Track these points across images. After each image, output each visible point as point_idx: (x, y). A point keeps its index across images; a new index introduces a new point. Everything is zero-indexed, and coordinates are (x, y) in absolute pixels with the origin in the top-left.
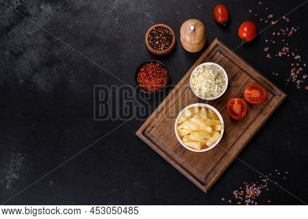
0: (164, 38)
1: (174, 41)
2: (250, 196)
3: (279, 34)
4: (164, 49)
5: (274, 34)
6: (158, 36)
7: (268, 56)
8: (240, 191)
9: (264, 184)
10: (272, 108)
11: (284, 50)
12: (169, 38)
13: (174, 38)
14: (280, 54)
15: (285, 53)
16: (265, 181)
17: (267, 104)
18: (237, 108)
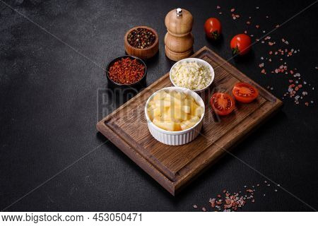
0: (146, 36)
1: (156, 41)
2: (229, 206)
3: (276, 53)
4: (144, 48)
5: (271, 53)
6: (139, 34)
7: (263, 71)
8: (217, 199)
9: (249, 194)
10: (264, 112)
11: (281, 67)
12: (152, 39)
13: (157, 39)
14: (277, 71)
15: (283, 70)
16: (250, 191)
17: (259, 108)
18: (222, 103)
